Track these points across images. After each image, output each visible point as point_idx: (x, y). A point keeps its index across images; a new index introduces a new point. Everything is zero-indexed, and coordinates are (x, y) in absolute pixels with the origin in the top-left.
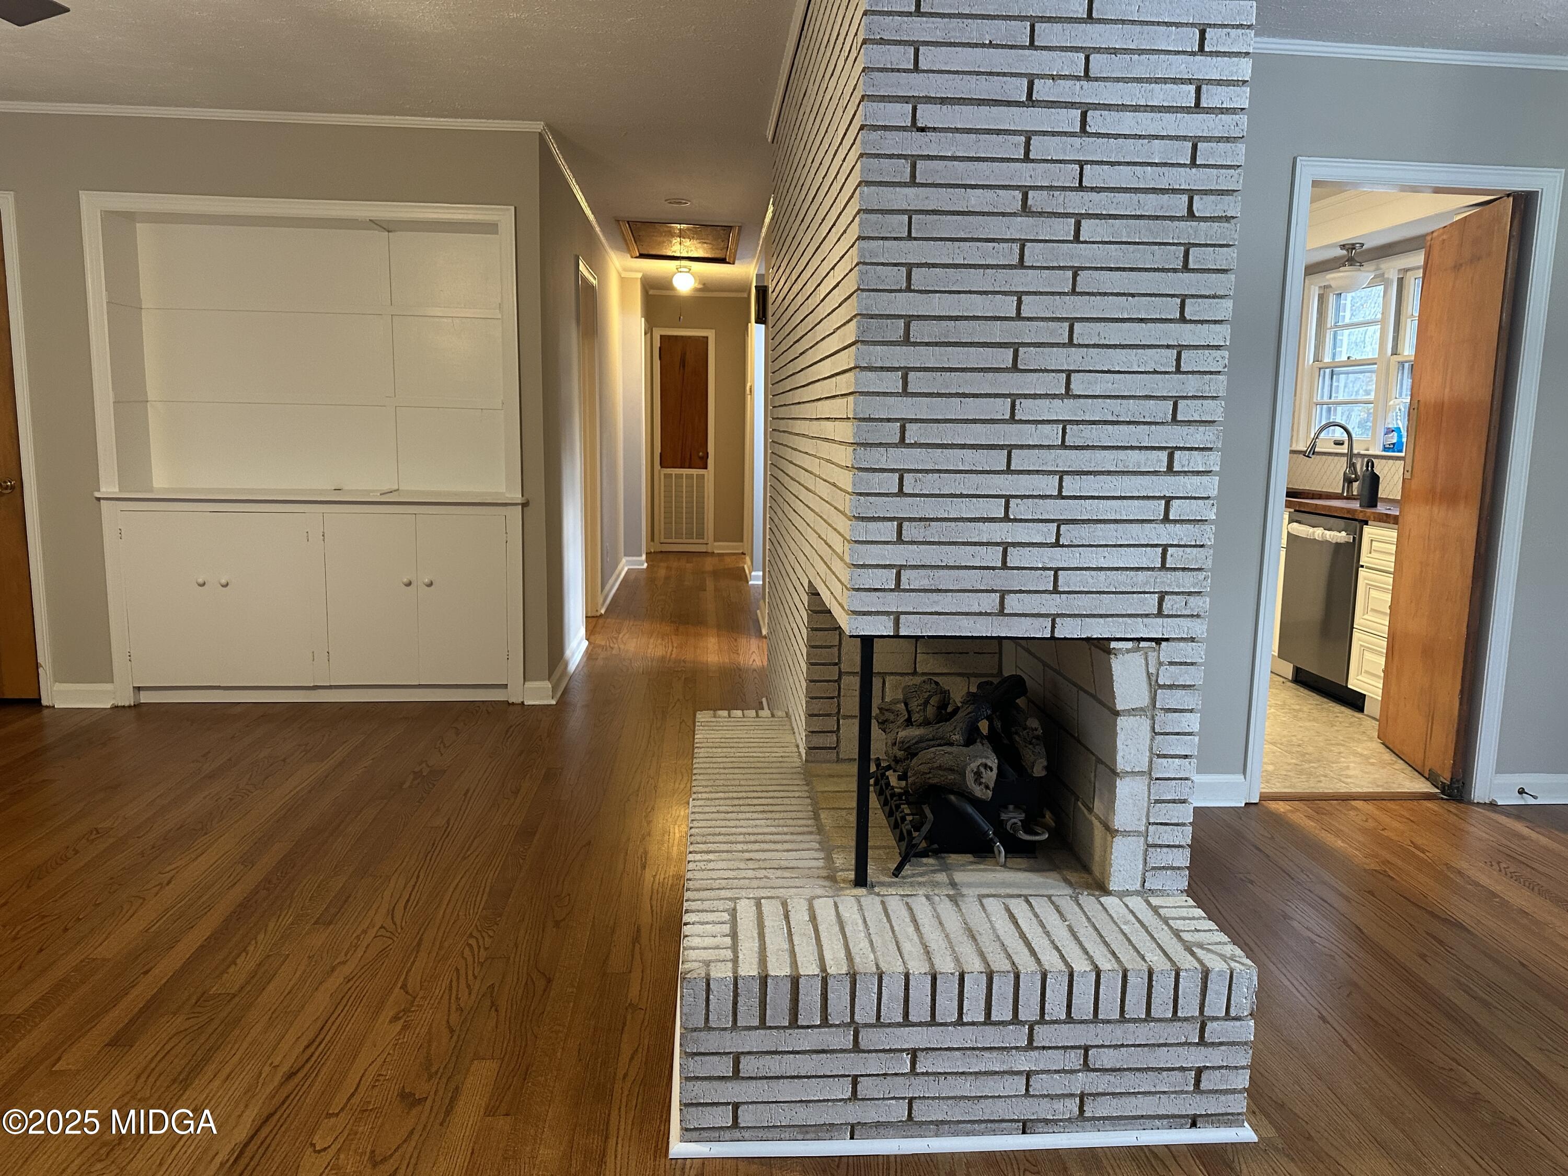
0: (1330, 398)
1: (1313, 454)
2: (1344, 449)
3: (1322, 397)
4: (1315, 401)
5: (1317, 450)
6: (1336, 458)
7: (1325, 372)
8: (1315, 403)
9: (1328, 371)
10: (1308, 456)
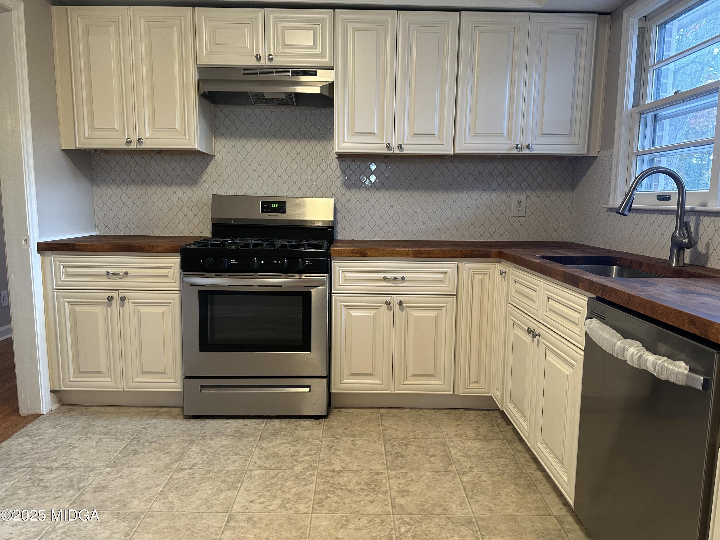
0: (653, 145)
1: (630, 210)
2: (673, 205)
3: (644, 145)
4: (635, 150)
5: (633, 206)
6: (660, 216)
7: (646, 118)
8: (634, 154)
9: (650, 116)
10: (622, 214)
